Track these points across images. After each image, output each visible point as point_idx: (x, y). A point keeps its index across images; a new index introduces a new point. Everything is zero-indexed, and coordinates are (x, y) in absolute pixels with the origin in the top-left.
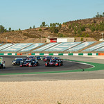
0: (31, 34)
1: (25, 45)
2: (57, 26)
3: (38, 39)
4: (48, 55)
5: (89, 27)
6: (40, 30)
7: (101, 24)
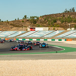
0: (16, 24)
1: (12, 32)
2: (35, 18)
3: (21, 28)
4: (28, 40)
5: (60, 20)
6: (23, 21)
7: (68, 18)
